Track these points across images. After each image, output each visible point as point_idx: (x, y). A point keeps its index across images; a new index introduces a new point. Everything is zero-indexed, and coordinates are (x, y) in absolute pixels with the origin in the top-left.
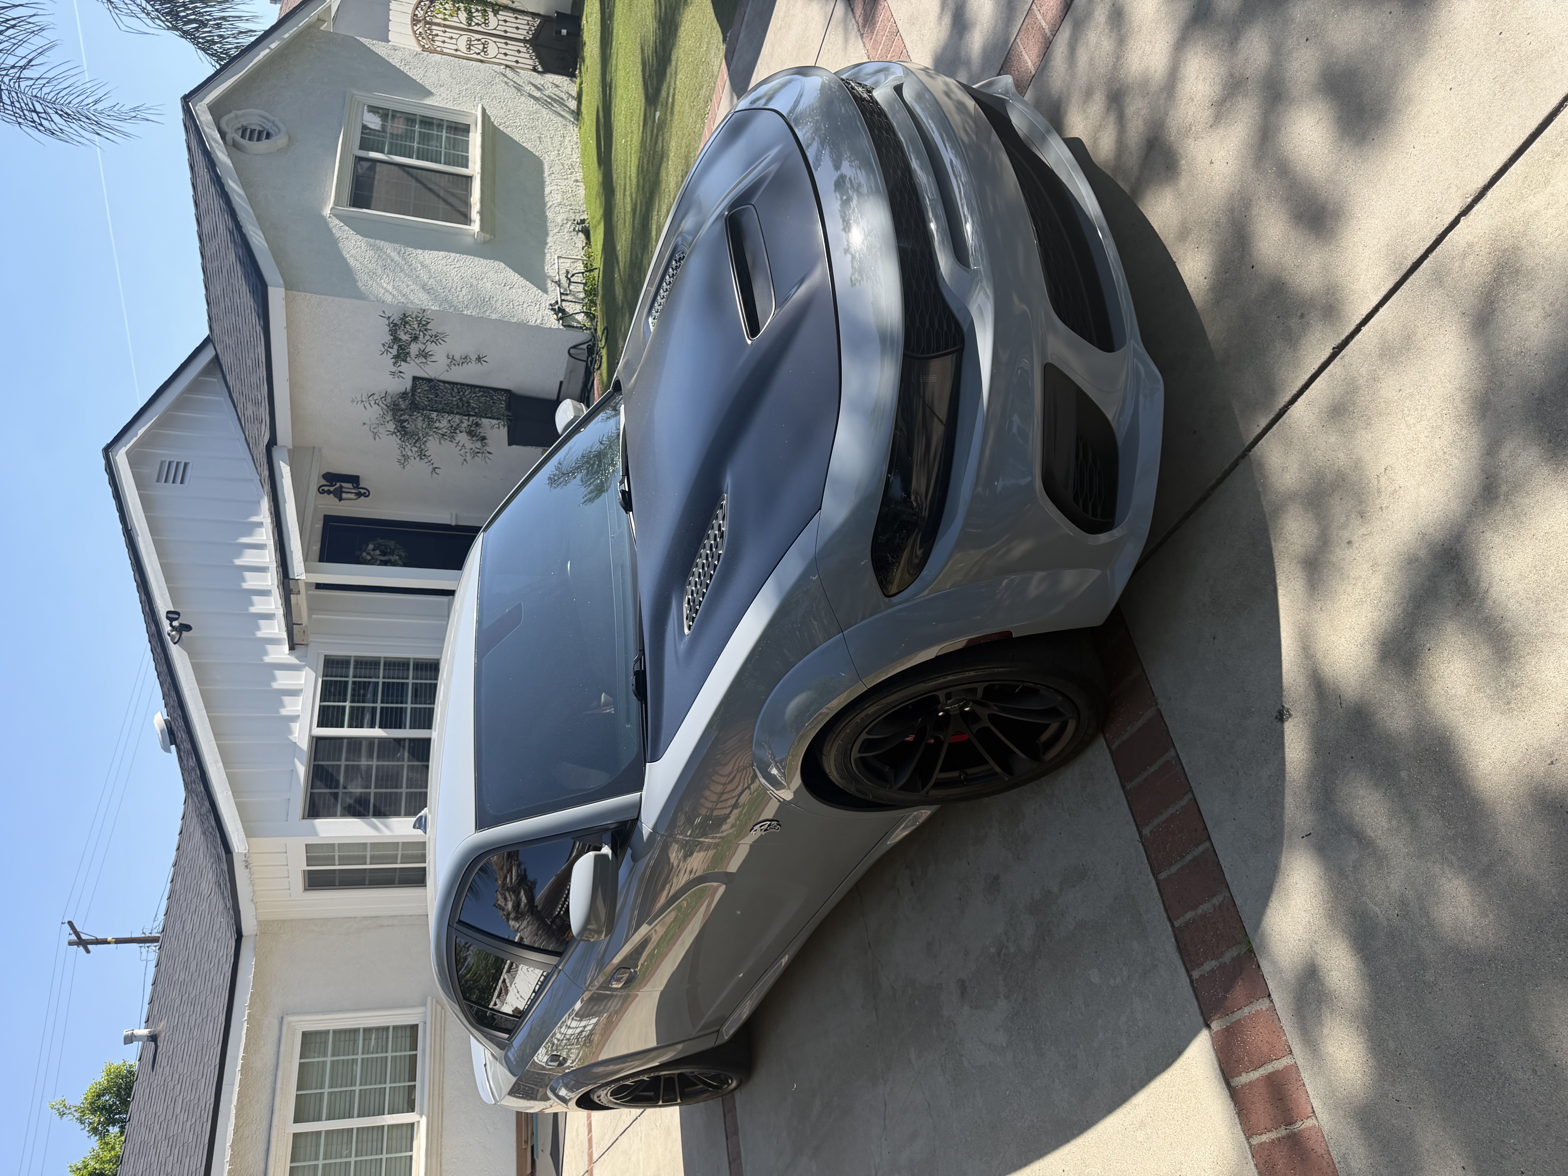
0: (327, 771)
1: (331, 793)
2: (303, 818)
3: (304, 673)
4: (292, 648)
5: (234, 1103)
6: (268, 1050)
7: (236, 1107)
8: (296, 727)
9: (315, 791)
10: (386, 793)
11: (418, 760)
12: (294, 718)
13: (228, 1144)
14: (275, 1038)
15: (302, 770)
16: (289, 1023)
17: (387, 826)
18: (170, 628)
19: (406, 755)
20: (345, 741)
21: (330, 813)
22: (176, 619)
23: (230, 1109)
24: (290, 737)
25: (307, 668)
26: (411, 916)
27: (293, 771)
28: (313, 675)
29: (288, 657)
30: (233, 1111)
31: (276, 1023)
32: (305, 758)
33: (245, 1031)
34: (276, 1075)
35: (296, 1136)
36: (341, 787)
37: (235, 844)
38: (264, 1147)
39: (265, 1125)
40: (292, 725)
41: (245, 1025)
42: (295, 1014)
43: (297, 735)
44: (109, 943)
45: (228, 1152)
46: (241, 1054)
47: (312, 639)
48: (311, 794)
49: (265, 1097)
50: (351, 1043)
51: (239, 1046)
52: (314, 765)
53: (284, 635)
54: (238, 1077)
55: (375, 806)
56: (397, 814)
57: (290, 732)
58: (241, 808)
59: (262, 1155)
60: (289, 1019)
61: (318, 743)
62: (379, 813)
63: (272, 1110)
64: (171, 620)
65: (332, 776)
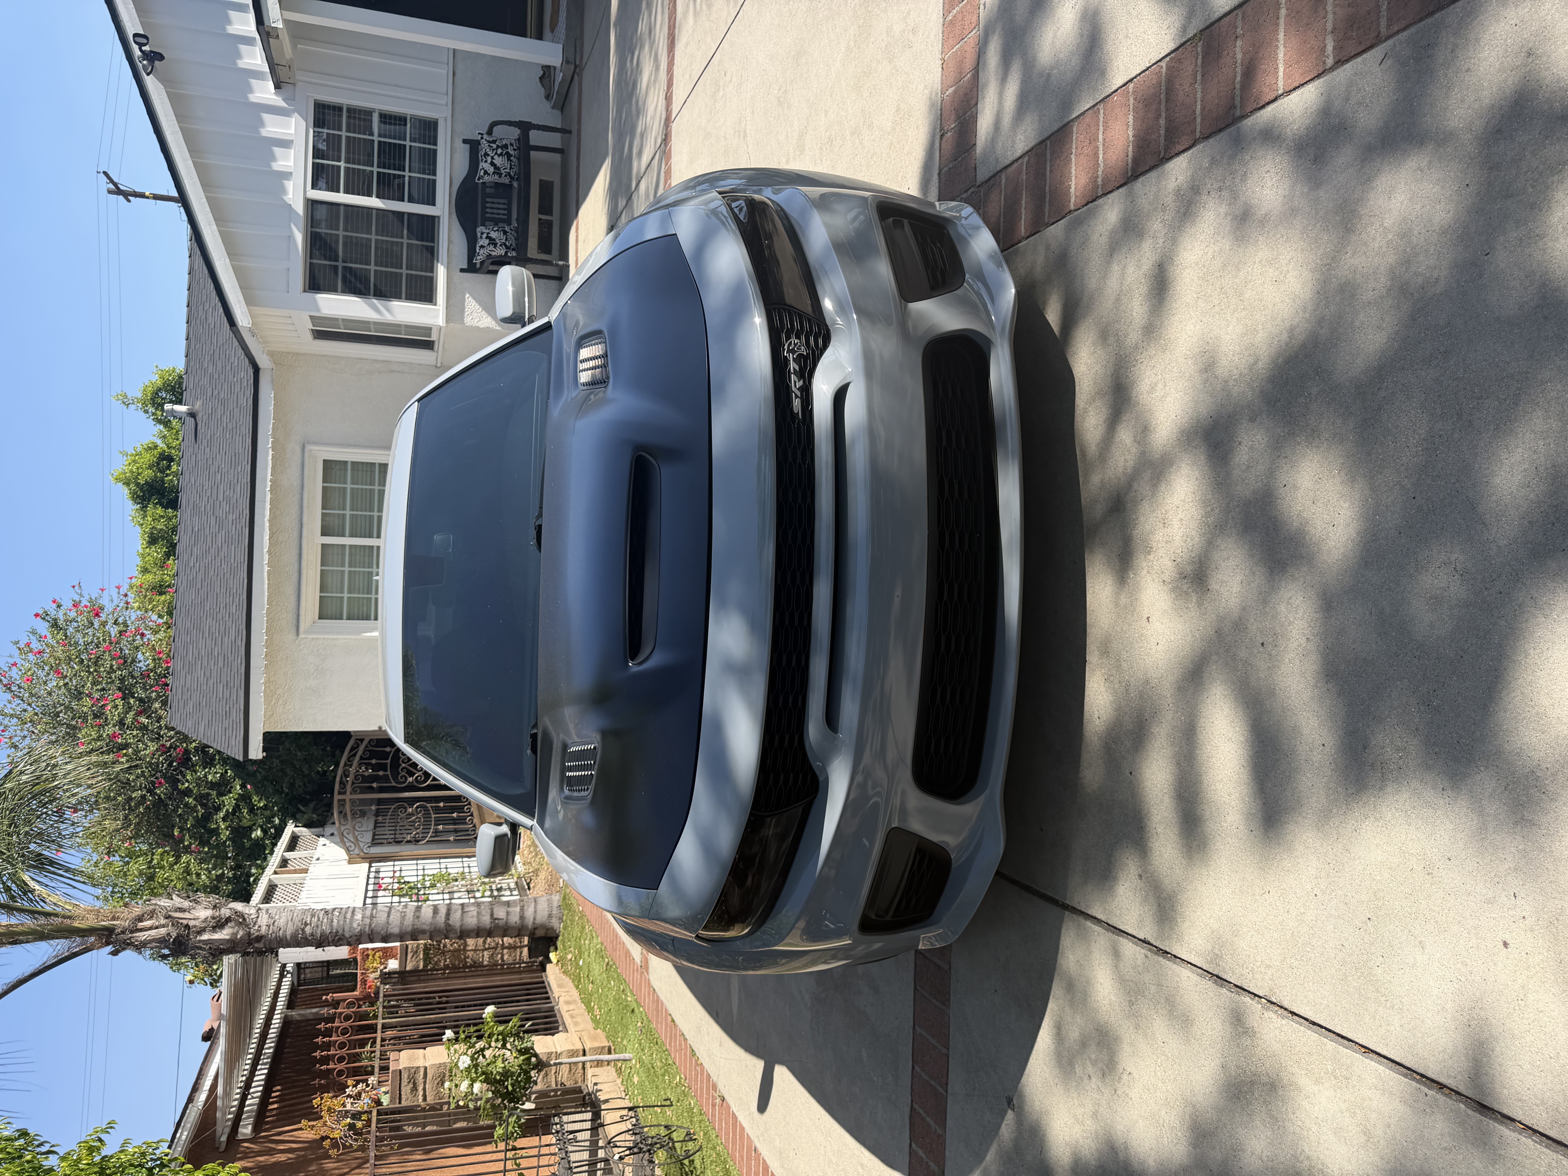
0: (325, 241)
1: (330, 266)
2: (304, 291)
3: (293, 120)
4: (277, 86)
5: (267, 518)
6: (294, 472)
7: (270, 521)
8: (290, 185)
9: (314, 261)
10: (386, 272)
11: (418, 240)
12: (287, 175)
13: (266, 550)
14: (299, 462)
15: (299, 237)
16: (311, 451)
17: (388, 310)
18: (140, 53)
19: (405, 232)
20: (342, 208)
21: (332, 289)
22: (145, 45)
23: (264, 522)
24: (285, 198)
25: (296, 114)
26: (420, 365)
27: (290, 238)
28: (303, 124)
29: (275, 97)
30: (267, 524)
31: (298, 449)
32: (302, 223)
33: (270, 457)
34: (302, 495)
35: (324, 546)
36: (340, 260)
37: (238, 317)
38: (297, 552)
39: (296, 534)
40: (286, 182)
41: (271, 452)
42: (315, 443)
43: (291, 196)
44: (148, 198)
45: (266, 557)
46: (269, 477)
47: (299, 76)
48: (311, 263)
49: (294, 511)
50: (369, 473)
51: (266, 469)
52: (311, 232)
53: (267, 69)
54: (269, 496)
55: (375, 285)
56: (398, 297)
57: (284, 191)
58: (239, 273)
59: (295, 558)
60: (309, 447)
61: (312, 205)
62: (381, 294)
63: (302, 524)
64: (140, 45)
65: (331, 247)
